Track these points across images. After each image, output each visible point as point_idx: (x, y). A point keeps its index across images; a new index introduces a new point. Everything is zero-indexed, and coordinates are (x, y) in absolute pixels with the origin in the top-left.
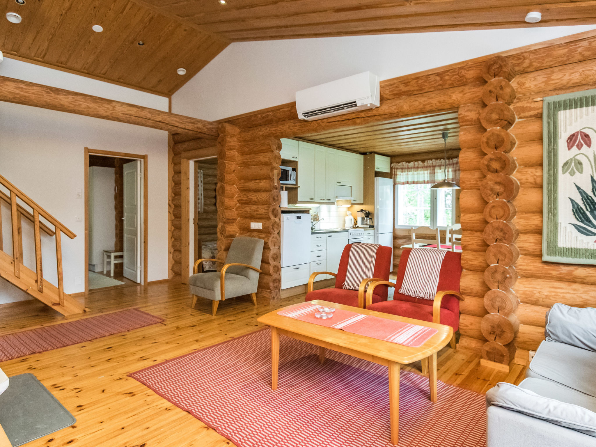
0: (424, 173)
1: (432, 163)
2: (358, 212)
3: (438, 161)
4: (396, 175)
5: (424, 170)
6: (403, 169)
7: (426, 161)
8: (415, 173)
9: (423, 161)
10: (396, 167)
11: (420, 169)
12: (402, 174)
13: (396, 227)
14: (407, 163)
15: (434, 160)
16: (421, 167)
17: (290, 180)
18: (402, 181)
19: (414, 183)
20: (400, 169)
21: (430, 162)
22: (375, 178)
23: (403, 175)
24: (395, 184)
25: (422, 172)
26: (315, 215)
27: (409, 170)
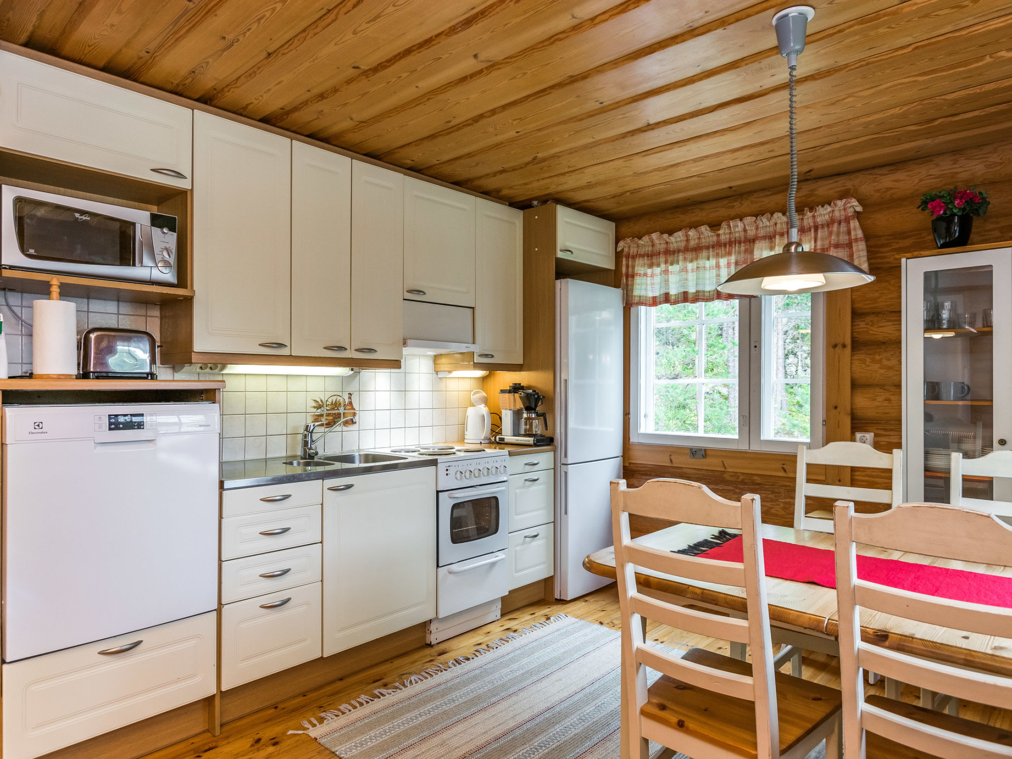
0: (718, 266)
1: (745, 230)
2: (503, 391)
3: (764, 221)
4: (633, 276)
5: (717, 256)
6: (652, 257)
7: (724, 225)
8: (690, 266)
9: (715, 226)
10: (633, 251)
11: (704, 253)
12: (649, 271)
13: (633, 439)
14: (665, 236)
15: (749, 220)
16: (708, 248)
17: (141, 262)
18: (650, 295)
19: (685, 298)
20: (642, 256)
21: (738, 227)
22: (558, 282)
23: (652, 276)
24: (629, 306)
25: (713, 262)
26: (336, 405)
27: (670, 259)
